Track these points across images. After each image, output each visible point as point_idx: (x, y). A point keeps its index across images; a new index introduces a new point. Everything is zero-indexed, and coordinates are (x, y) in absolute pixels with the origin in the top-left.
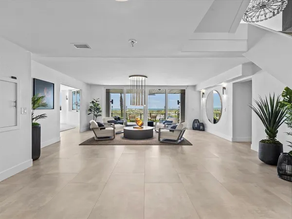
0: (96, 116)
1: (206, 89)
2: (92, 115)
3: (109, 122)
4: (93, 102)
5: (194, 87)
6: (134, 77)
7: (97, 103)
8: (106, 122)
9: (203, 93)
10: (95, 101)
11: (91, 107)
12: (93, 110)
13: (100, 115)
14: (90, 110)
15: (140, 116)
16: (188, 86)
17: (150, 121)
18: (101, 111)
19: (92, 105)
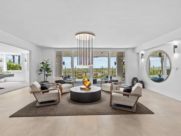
0: (47, 75)
1: (145, 50)
2: (42, 75)
3: (57, 82)
4: (43, 63)
5: (134, 49)
6: (80, 35)
7: (47, 63)
8: (54, 82)
9: (142, 55)
10: (45, 62)
11: (41, 67)
12: (44, 70)
13: (50, 75)
14: (41, 70)
15: (85, 74)
16: (127, 49)
17: (94, 79)
18: (51, 71)
19: (42, 65)
